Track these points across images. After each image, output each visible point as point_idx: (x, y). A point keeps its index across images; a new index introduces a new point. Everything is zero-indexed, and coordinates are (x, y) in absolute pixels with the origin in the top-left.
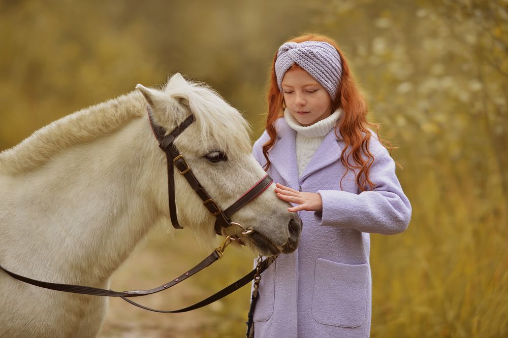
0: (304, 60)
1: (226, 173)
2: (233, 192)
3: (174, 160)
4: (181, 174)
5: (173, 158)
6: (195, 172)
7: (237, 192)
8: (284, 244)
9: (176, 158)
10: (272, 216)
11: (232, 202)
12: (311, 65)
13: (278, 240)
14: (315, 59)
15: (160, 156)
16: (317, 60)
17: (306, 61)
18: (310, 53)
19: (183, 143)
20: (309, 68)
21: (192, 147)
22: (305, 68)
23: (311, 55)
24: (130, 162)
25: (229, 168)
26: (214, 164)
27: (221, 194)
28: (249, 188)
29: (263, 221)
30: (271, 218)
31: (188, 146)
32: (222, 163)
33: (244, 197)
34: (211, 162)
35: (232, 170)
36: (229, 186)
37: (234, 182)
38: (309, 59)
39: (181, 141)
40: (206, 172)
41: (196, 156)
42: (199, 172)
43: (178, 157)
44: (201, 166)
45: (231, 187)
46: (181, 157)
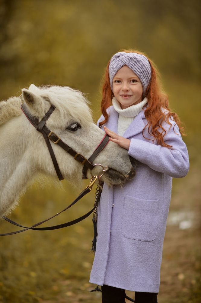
0: (130, 62)
1: (83, 137)
2: (90, 147)
3: (48, 136)
4: (55, 143)
5: (47, 134)
6: (63, 140)
7: (93, 147)
8: (129, 173)
9: (49, 134)
10: (118, 157)
11: (91, 153)
12: (135, 66)
13: (125, 170)
14: (137, 63)
15: (38, 135)
16: (139, 64)
17: (132, 63)
18: (135, 59)
19: (51, 124)
20: (134, 68)
21: (58, 124)
22: (131, 68)
23: (135, 60)
24: (17, 143)
25: (84, 133)
26: (75, 132)
27: (83, 150)
28: (99, 142)
29: (113, 161)
30: (118, 158)
31: (55, 125)
32: (79, 130)
33: (97, 149)
34: (72, 131)
35: (86, 133)
36: (87, 144)
37: (89, 141)
38: (134, 62)
39: (50, 122)
40: (70, 138)
41: (61, 130)
42: (66, 140)
43: (50, 133)
44: (67, 136)
45: (88, 145)
46: (52, 133)
